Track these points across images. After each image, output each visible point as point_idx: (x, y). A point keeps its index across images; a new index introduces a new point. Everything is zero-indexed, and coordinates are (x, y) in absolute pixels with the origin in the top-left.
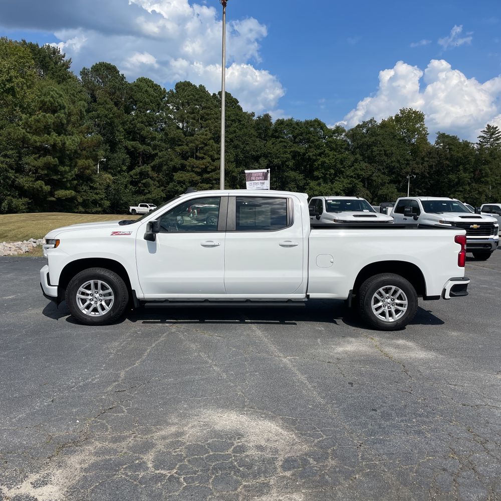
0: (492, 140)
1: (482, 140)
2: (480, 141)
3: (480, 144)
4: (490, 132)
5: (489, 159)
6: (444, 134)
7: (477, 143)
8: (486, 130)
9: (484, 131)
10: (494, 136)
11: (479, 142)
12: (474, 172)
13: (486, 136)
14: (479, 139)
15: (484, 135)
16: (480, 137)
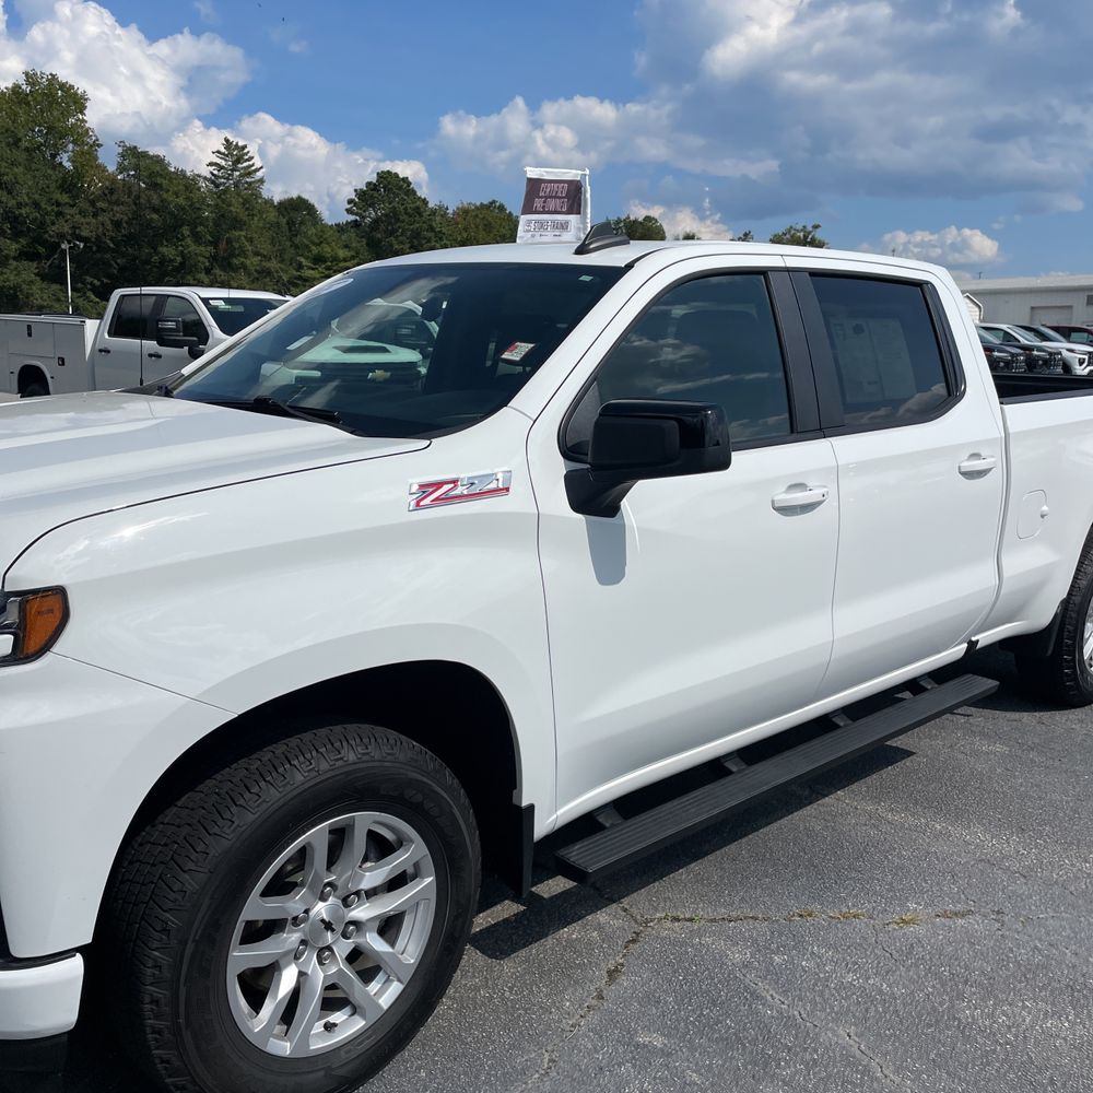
0: (238, 173)
1: (216, 172)
2: (212, 173)
3: (213, 182)
4: (232, 155)
5: (243, 216)
6: (135, 147)
7: (205, 178)
8: (223, 150)
9: (218, 152)
10: (240, 166)
11: (209, 176)
12: (215, 244)
13: (223, 163)
14: (211, 168)
15: (219, 161)
16: (211, 164)
